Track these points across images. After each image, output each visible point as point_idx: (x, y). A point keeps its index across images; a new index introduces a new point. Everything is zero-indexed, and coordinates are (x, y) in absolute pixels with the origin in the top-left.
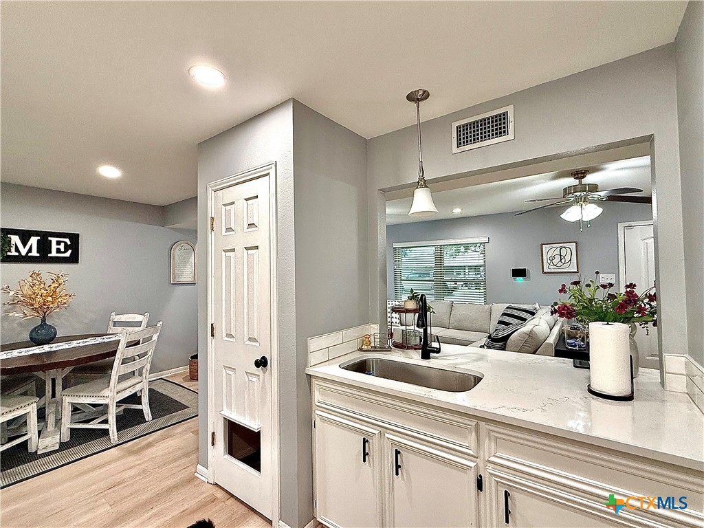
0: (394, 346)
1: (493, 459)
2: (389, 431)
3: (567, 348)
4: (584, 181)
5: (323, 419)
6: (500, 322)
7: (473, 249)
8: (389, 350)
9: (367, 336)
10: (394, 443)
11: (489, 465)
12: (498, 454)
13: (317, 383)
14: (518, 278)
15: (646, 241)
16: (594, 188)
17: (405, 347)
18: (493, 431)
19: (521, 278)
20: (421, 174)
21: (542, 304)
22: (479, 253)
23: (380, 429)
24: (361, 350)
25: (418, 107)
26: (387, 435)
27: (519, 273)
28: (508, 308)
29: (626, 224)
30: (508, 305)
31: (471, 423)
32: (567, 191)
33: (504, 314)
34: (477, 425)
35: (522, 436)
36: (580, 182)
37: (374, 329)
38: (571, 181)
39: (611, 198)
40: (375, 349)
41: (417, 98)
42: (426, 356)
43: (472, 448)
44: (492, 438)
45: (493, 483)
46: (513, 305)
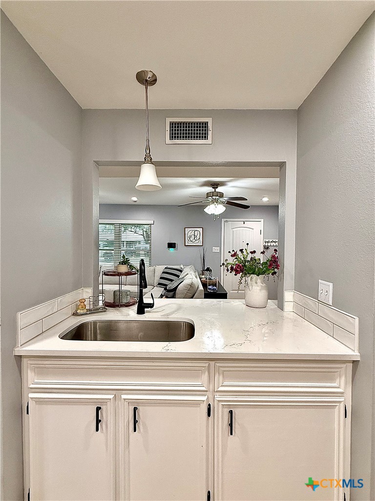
0: (107, 306)
1: (221, 389)
2: (124, 392)
3: (208, 292)
4: (217, 190)
5: (39, 401)
6: (161, 278)
7: (130, 229)
8: (103, 310)
9: (82, 301)
10: (130, 402)
11: (217, 394)
12: (225, 383)
13: (32, 362)
14: (171, 249)
15: (233, 230)
16: (221, 195)
17: (118, 306)
18: (221, 367)
19: (173, 249)
20: (148, 152)
21: (186, 265)
22: (133, 233)
23: (114, 392)
24: (75, 314)
25: (146, 88)
26: (124, 397)
27: (171, 245)
28: (166, 268)
29: (225, 220)
30: (166, 266)
31: (204, 365)
32: (208, 195)
33: (163, 273)
34: (209, 365)
35: (242, 365)
36: (215, 190)
37: (87, 293)
38: (210, 189)
39: (229, 203)
40: (91, 312)
41: (146, 80)
42: (141, 311)
43: (205, 385)
44: (221, 372)
45: (220, 407)
46: (169, 266)
